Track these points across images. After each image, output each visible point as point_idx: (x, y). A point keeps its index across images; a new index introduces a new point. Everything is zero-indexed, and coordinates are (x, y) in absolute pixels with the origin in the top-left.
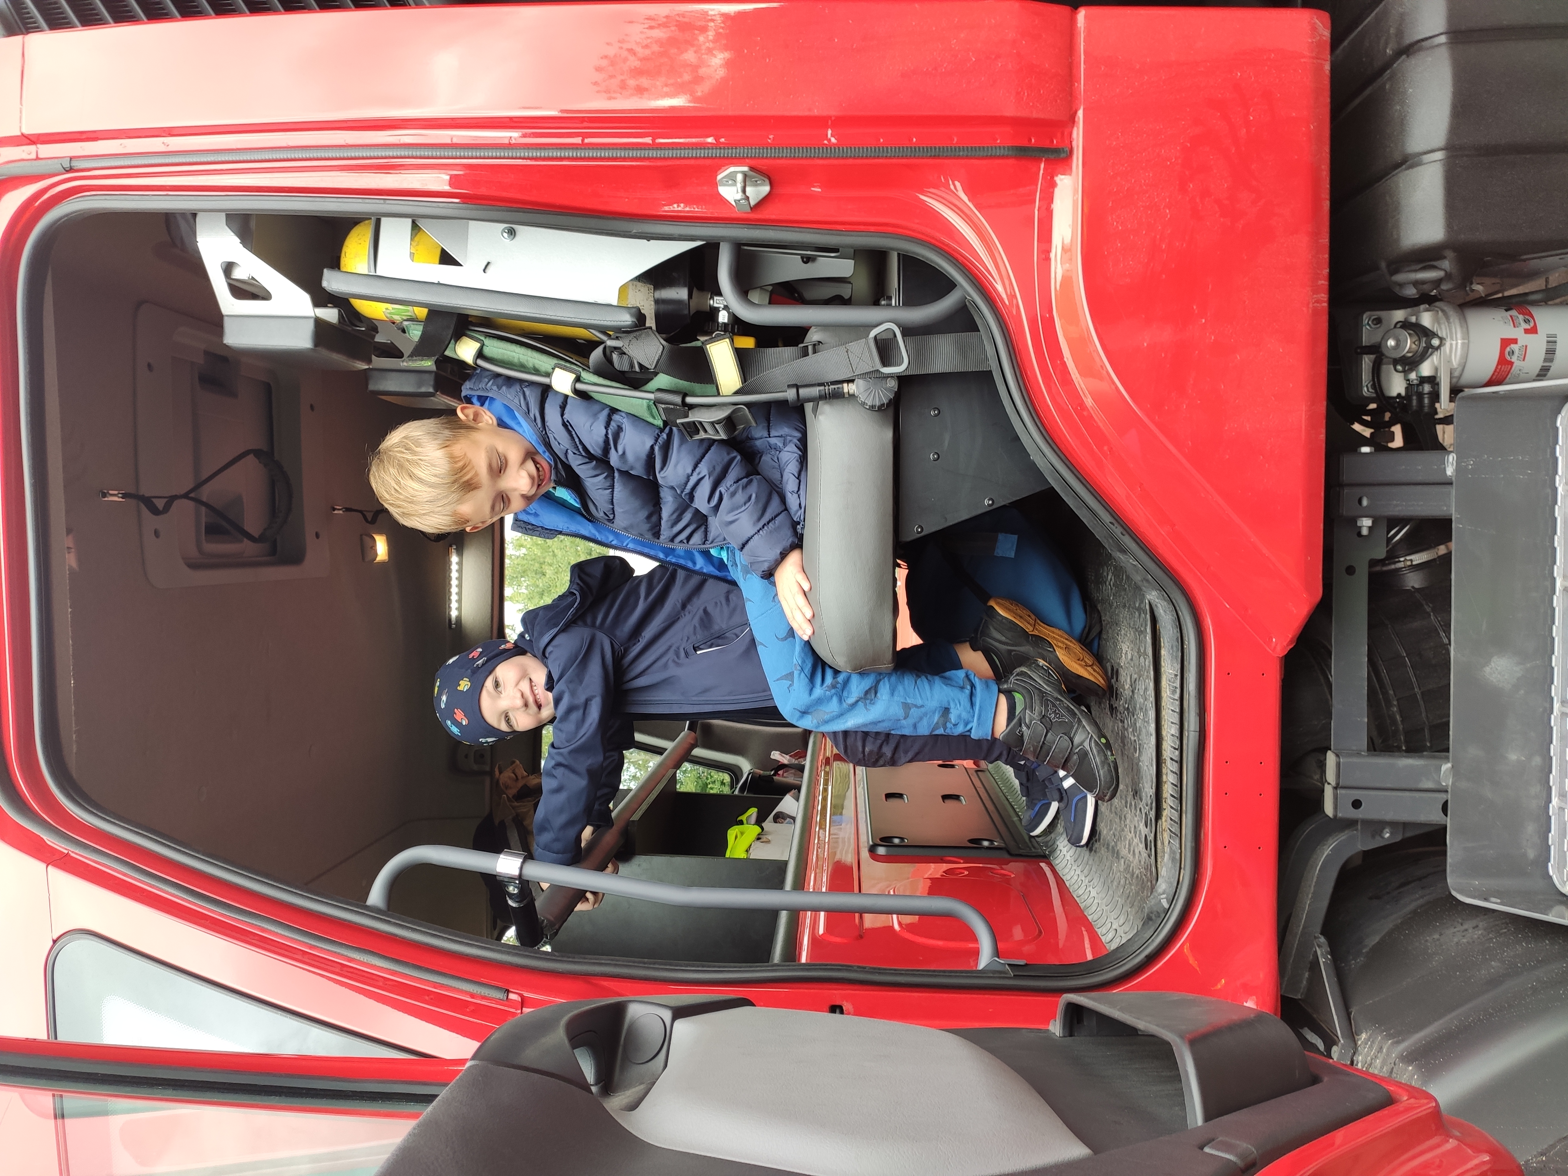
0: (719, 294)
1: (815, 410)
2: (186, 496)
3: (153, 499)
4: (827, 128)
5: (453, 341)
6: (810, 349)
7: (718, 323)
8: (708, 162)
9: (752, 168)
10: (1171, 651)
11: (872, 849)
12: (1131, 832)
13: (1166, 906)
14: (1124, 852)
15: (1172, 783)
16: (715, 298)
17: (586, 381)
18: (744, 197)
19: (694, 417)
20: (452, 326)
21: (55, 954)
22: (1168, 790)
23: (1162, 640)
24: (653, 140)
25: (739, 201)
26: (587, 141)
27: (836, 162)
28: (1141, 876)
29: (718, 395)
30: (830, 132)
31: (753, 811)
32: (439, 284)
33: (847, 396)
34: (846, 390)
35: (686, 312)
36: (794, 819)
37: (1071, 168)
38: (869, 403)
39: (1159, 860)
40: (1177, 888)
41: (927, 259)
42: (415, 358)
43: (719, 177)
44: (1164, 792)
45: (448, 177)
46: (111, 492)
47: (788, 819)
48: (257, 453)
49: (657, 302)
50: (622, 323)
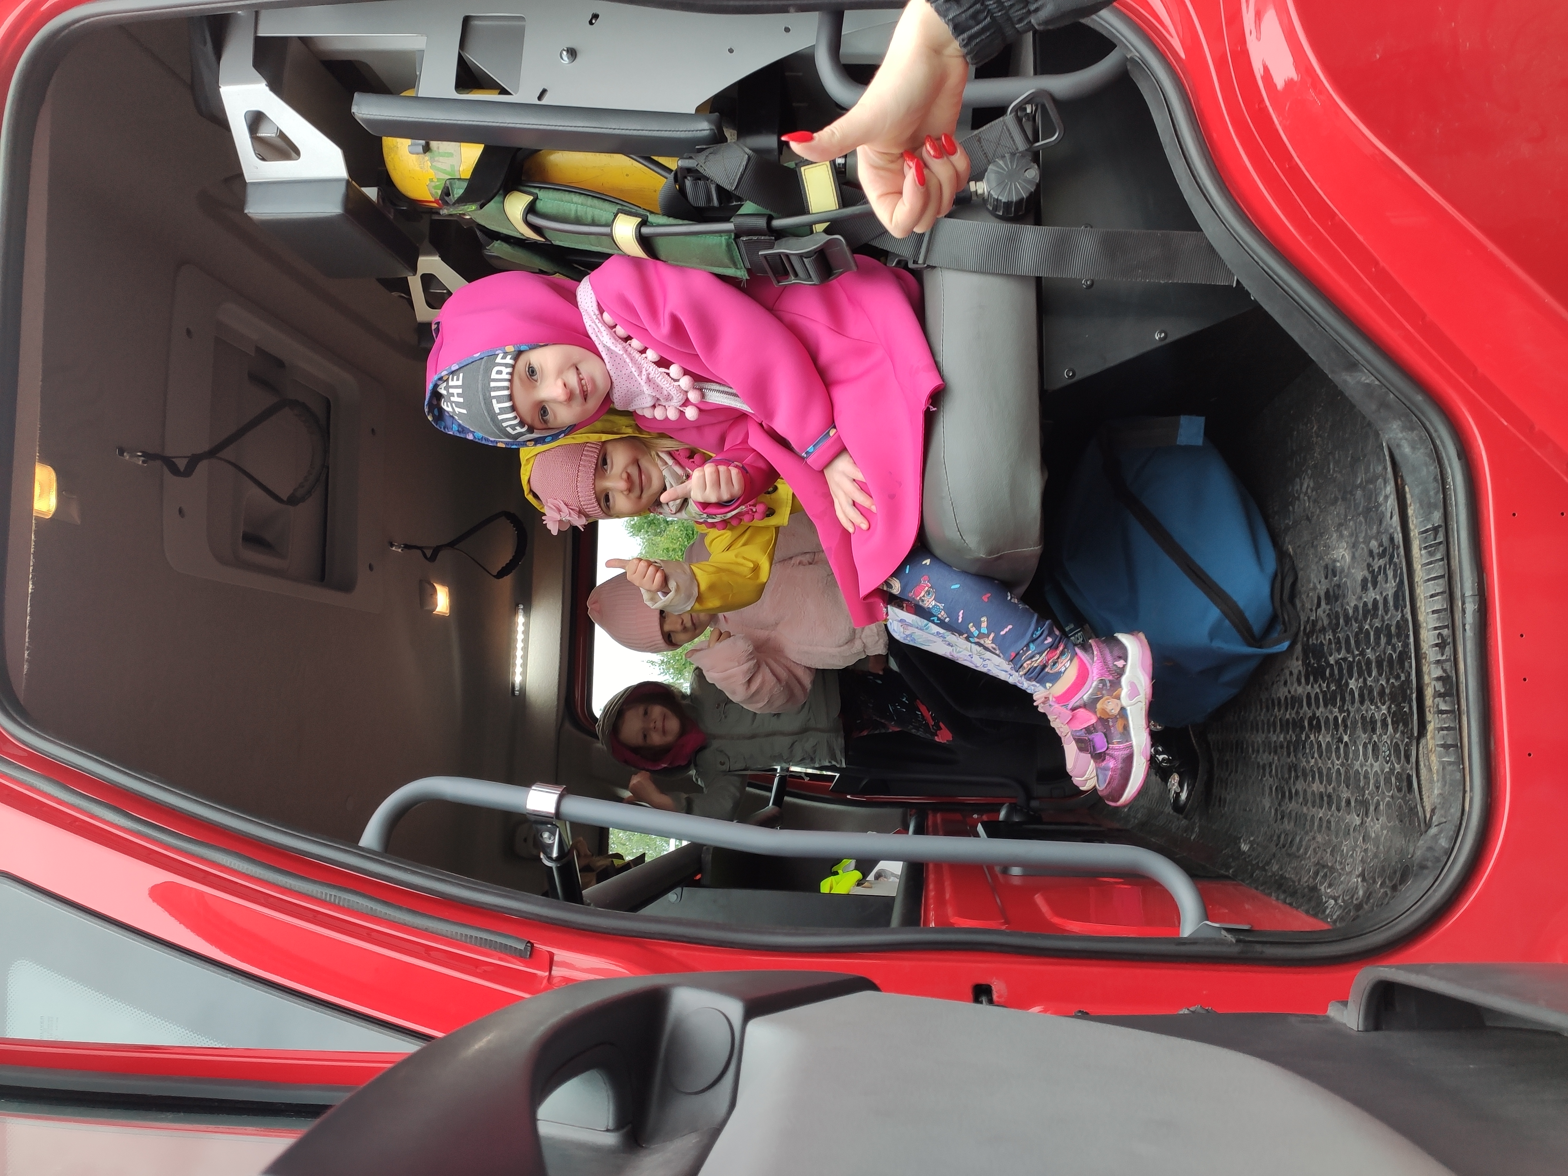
2: (213, 455)
3: (176, 460)
5: (501, 194)
10: (1426, 503)
13: (1448, 846)
17: (653, 224)
19: (780, 247)
20: (502, 177)
32: (484, 101)
33: (974, 198)
34: (973, 190)
38: (1004, 202)
40: (1462, 819)
50: (698, 134)
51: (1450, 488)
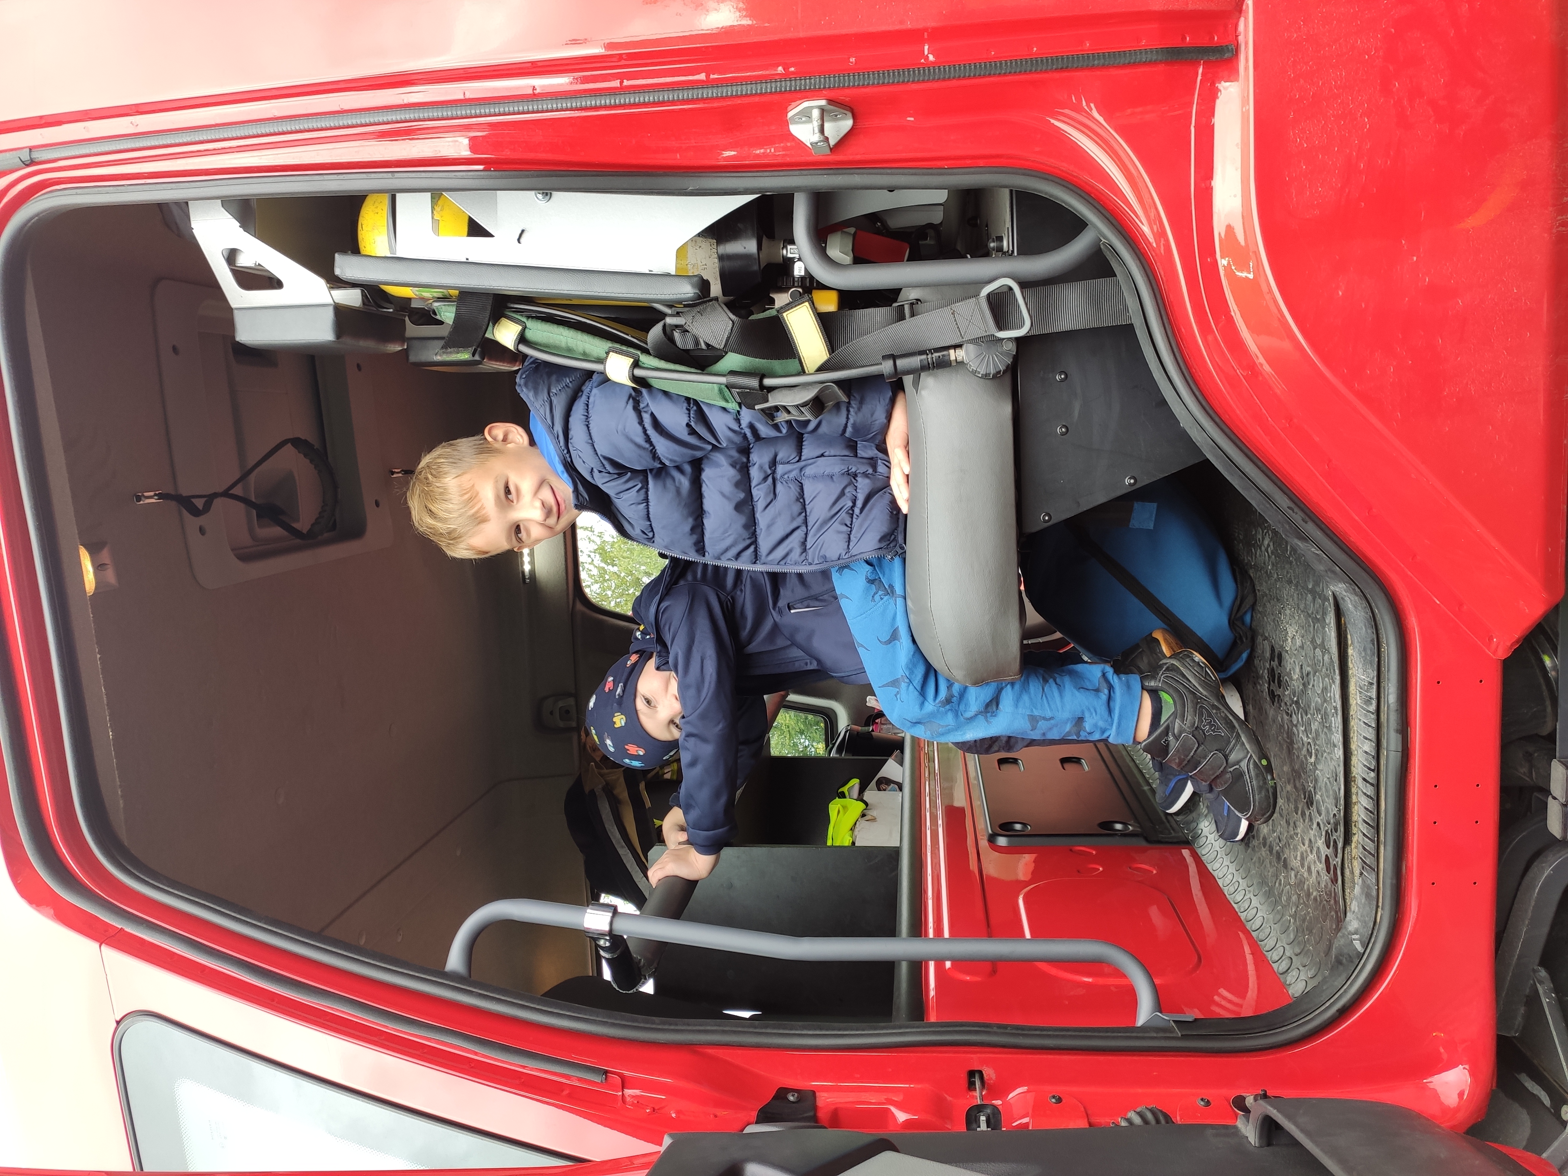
0: (792, 242)
1: (916, 384)
2: (226, 494)
3: (193, 500)
4: (922, 42)
5: (491, 324)
6: (907, 309)
7: (794, 278)
8: (776, 98)
9: (831, 101)
10: (1363, 654)
11: (992, 839)
12: (1304, 845)
13: (1360, 949)
14: (1295, 863)
15: (1365, 808)
16: (789, 247)
17: (645, 366)
18: (822, 138)
19: (774, 400)
20: (489, 308)
21: (121, 1034)
22: (1359, 814)
23: (1349, 637)
24: (708, 76)
25: (817, 143)
26: (626, 83)
27: (936, 85)
28: (1321, 901)
29: (803, 372)
30: (926, 47)
31: (855, 782)
32: (467, 263)
33: (954, 364)
34: (953, 358)
35: (756, 268)
36: (900, 787)
37: (1237, 71)
38: (982, 371)
39: (1347, 891)
40: (1373, 928)
41: (1051, 196)
42: (449, 350)
43: (790, 114)
44: (1354, 814)
45: (466, 141)
46: (146, 494)
47: (892, 785)
48: (297, 442)
49: (721, 258)
50: (683, 296)
51: (1384, 651)
